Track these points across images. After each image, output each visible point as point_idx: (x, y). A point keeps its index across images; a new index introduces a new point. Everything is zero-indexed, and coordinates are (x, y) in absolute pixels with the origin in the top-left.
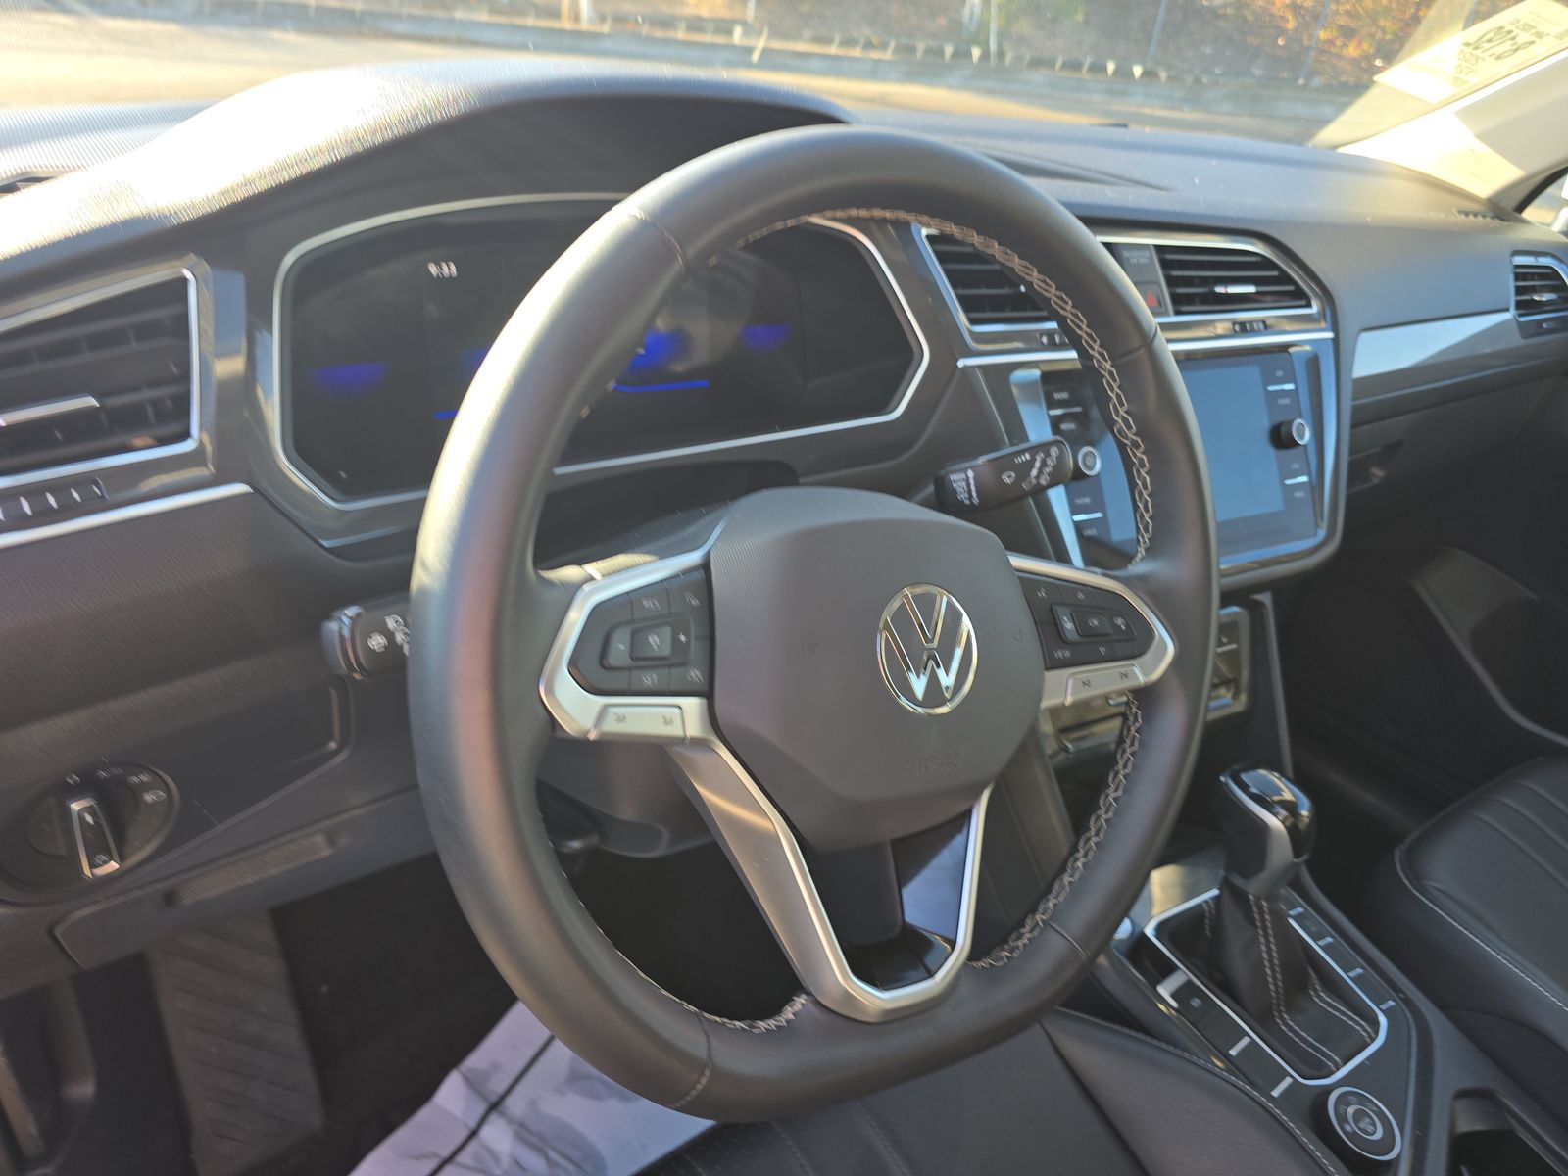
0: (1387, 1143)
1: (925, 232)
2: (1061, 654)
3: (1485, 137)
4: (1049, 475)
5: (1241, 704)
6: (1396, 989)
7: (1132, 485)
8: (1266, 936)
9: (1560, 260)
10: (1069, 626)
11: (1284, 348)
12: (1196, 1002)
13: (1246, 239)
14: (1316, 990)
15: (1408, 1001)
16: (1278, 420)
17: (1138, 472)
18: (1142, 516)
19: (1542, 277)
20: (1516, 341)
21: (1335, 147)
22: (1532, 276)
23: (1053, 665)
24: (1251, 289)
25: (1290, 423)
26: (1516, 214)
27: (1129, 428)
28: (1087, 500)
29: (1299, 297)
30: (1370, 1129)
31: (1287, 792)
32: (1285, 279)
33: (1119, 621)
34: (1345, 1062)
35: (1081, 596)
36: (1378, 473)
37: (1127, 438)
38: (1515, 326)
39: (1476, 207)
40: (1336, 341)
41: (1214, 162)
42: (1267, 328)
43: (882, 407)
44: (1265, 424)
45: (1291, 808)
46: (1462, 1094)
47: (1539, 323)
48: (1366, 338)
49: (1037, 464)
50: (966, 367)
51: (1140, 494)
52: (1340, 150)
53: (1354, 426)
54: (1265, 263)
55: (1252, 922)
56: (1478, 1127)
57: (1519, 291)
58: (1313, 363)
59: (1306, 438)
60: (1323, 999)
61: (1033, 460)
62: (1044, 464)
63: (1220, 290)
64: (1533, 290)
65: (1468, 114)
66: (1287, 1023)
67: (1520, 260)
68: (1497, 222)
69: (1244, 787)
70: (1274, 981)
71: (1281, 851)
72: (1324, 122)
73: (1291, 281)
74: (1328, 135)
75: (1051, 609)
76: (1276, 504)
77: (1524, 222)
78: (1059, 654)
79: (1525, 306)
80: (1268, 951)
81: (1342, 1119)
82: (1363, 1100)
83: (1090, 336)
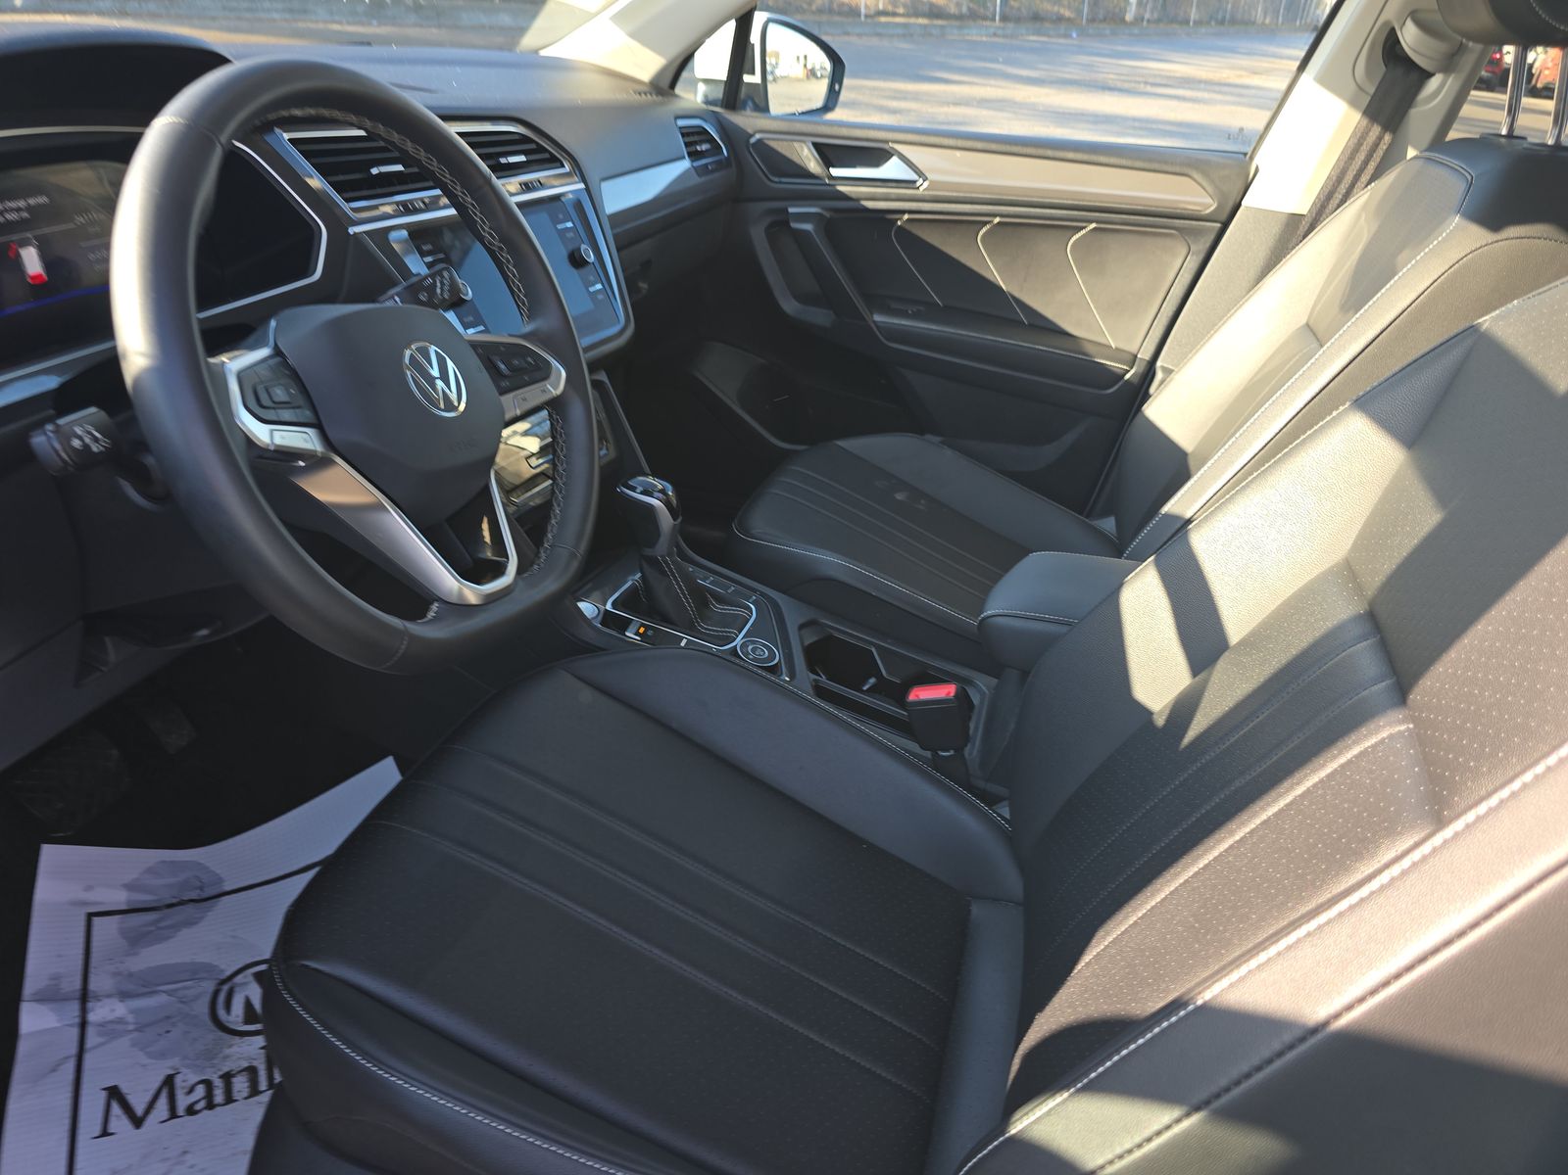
0: (772, 656)
1: (286, 136)
2: (504, 384)
3: (633, 35)
4: (449, 291)
5: (613, 454)
6: (754, 590)
7: (506, 278)
8: (675, 577)
9: (705, 121)
10: (502, 366)
11: (557, 198)
12: (650, 633)
13: (509, 123)
14: (713, 605)
15: (762, 594)
16: (571, 247)
17: (507, 267)
18: (519, 297)
19: (698, 133)
20: (696, 180)
21: (536, 52)
22: (693, 134)
23: (503, 392)
24: (522, 158)
25: (579, 249)
26: (671, 91)
27: (493, 238)
28: (471, 319)
29: (553, 161)
30: (762, 653)
31: (659, 484)
32: (541, 149)
33: (529, 359)
34: (740, 633)
35: (502, 349)
36: (643, 286)
37: (494, 245)
38: (693, 171)
39: (645, 89)
40: (587, 189)
41: (458, 69)
42: (541, 185)
43: (307, 271)
44: (564, 253)
45: (663, 491)
46: (802, 627)
47: (706, 165)
48: (605, 186)
49: (438, 284)
50: (355, 234)
51: (514, 282)
52: (543, 53)
53: (619, 250)
54: (525, 139)
55: (664, 573)
56: (815, 639)
57: (687, 145)
58: (578, 205)
59: (592, 258)
60: (718, 608)
61: (435, 282)
62: (442, 283)
63: (503, 160)
64: (696, 143)
65: (620, 18)
66: (703, 627)
67: (681, 123)
68: (660, 98)
69: (633, 489)
70: (689, 604)
71: (666, 520)
72: (522, 30)
73: (546, 151)
74: (528, 41)
75: (488, 358)
76: (589, 306)
77: (677, 96)
78: (503, 384)
79: (694, 155)
80: (679, 587)
81: (746, 654)
82: (754, 642)
83: (452, 181)
